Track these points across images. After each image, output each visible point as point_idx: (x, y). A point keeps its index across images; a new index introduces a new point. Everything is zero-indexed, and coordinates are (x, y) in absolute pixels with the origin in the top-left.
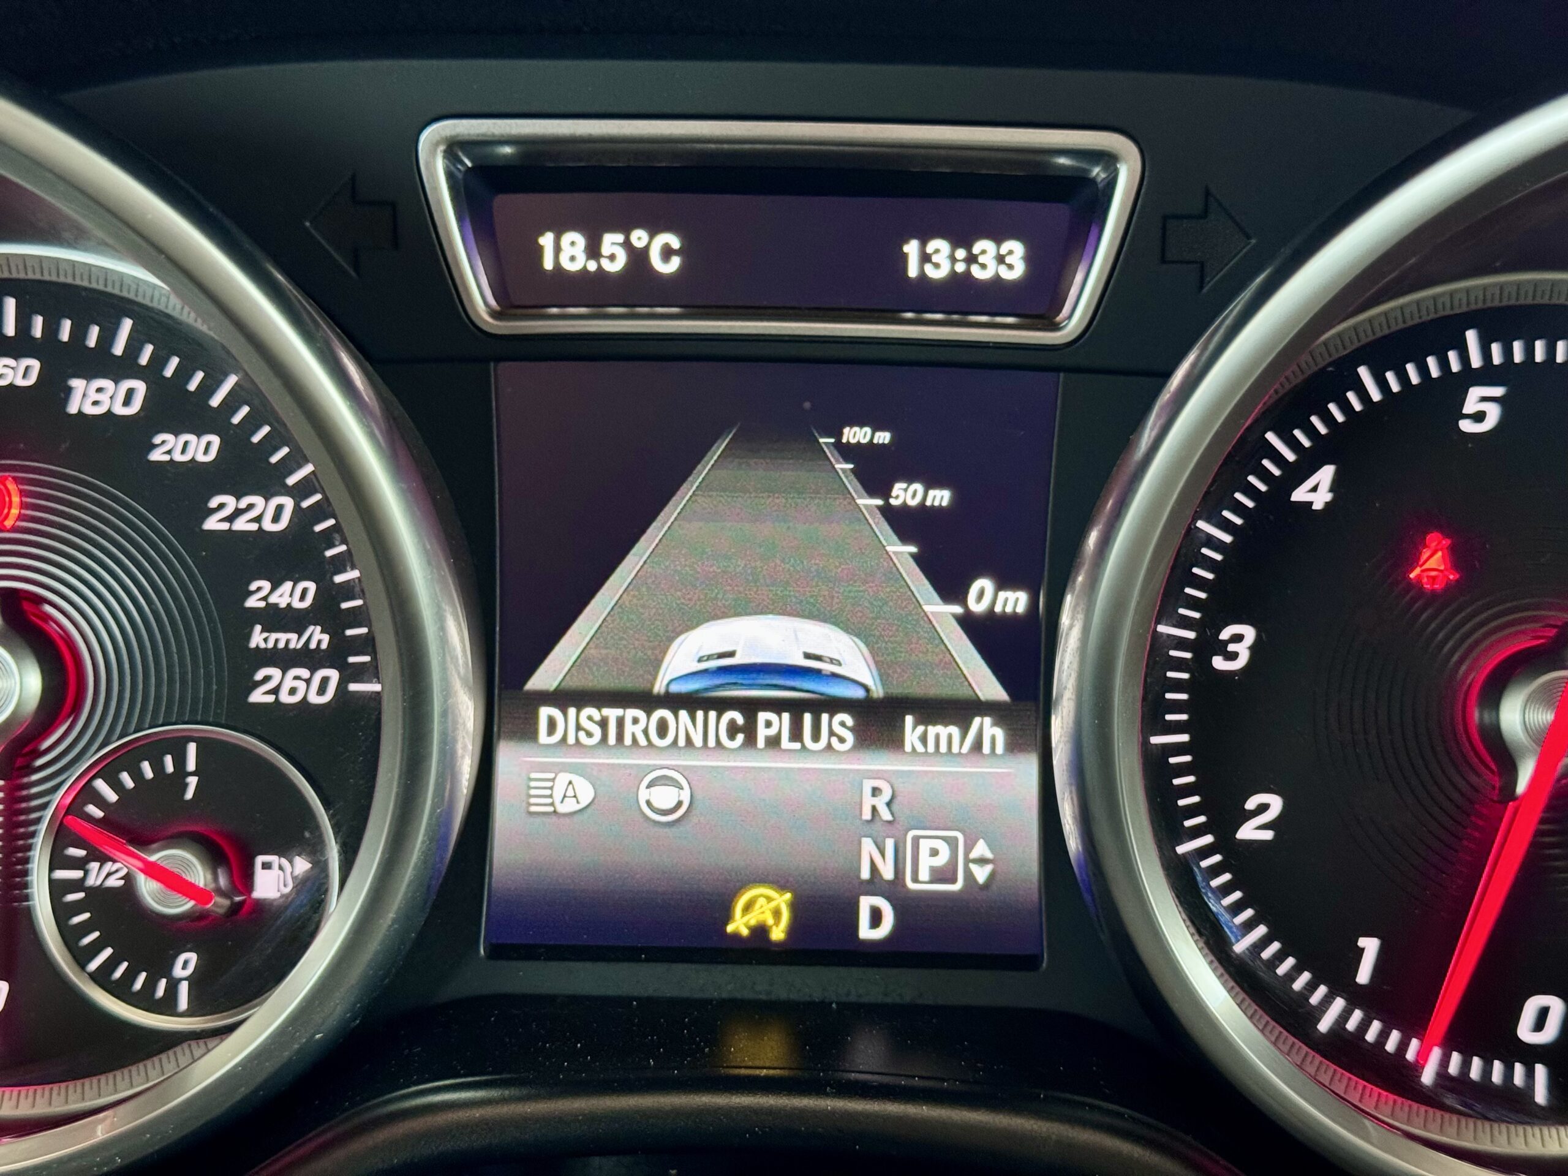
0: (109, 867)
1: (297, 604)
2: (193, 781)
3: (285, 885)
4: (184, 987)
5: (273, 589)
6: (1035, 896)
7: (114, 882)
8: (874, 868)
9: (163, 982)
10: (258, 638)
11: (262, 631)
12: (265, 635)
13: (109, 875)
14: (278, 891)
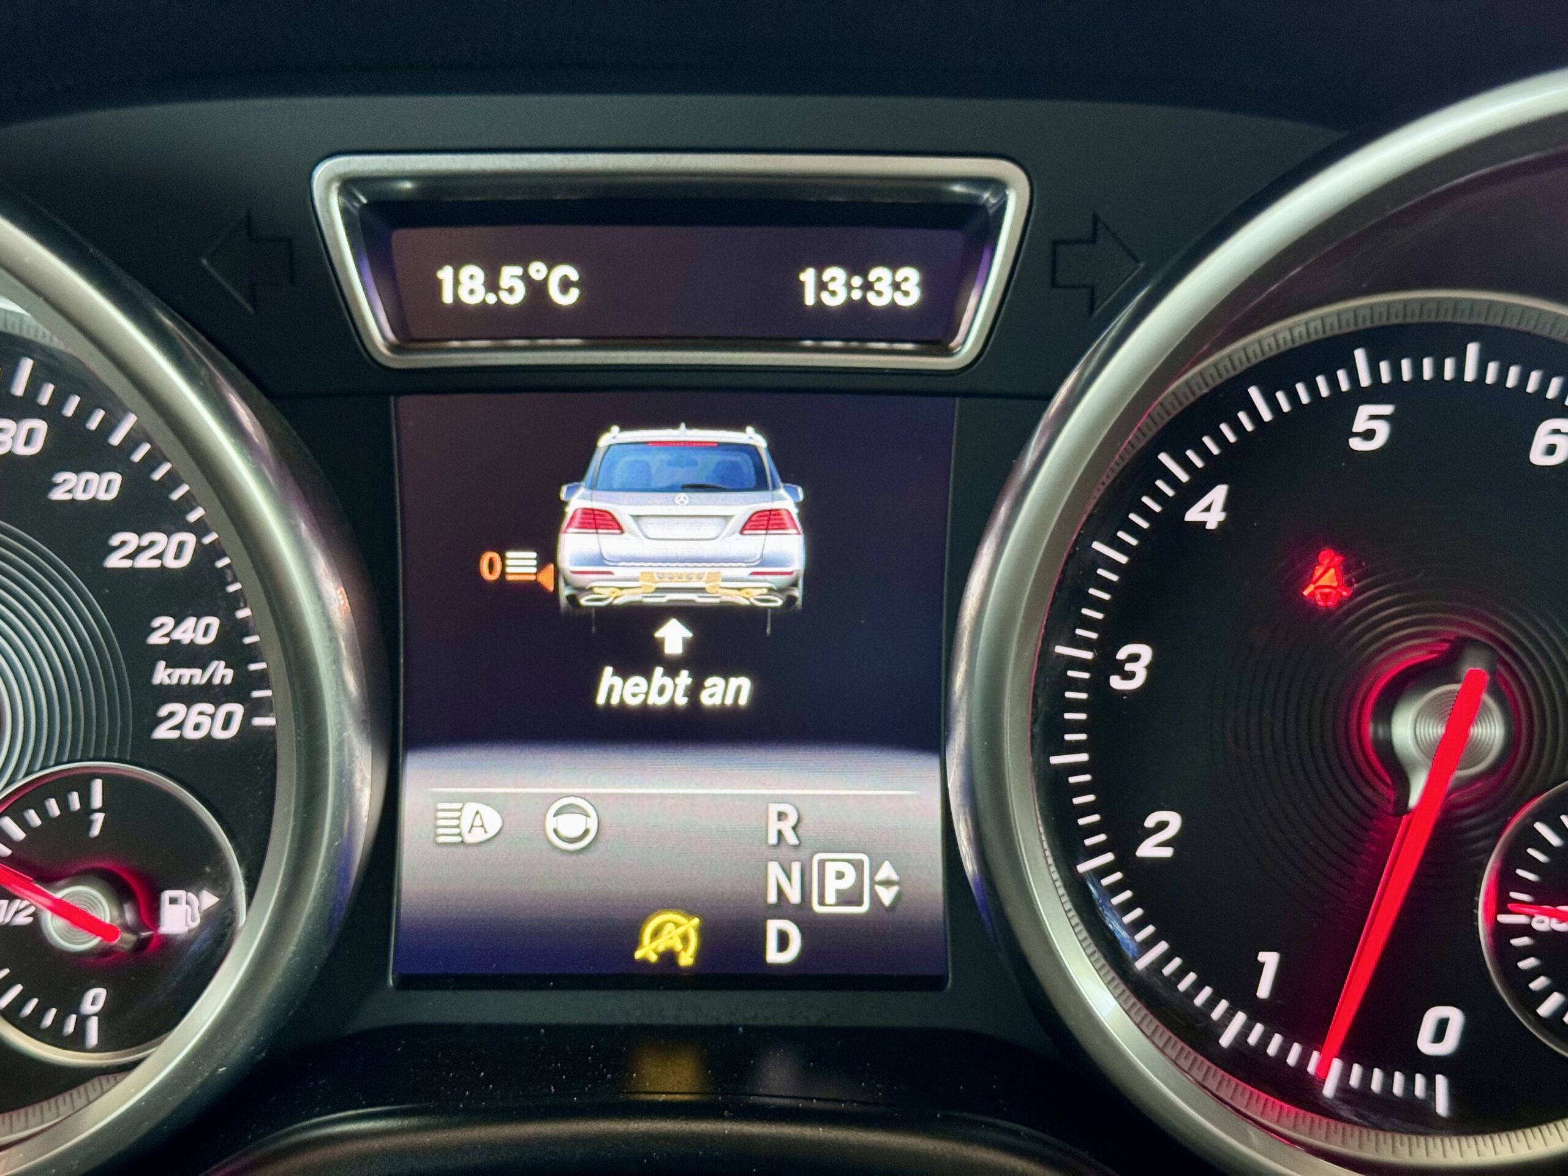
0: (17, 904)
1: (201, 641)
2: (99, 818)
3: (193, 920)
4: (93, 1025)
5: (177, 624)
6: (941, 918)
7: (23, 920)
8: (780, 892)
9: (73, 1017)
10: (162, 675)
11: (167, 667)
12: (169, 671)
13: (17, 912)
14: (187, 924)
